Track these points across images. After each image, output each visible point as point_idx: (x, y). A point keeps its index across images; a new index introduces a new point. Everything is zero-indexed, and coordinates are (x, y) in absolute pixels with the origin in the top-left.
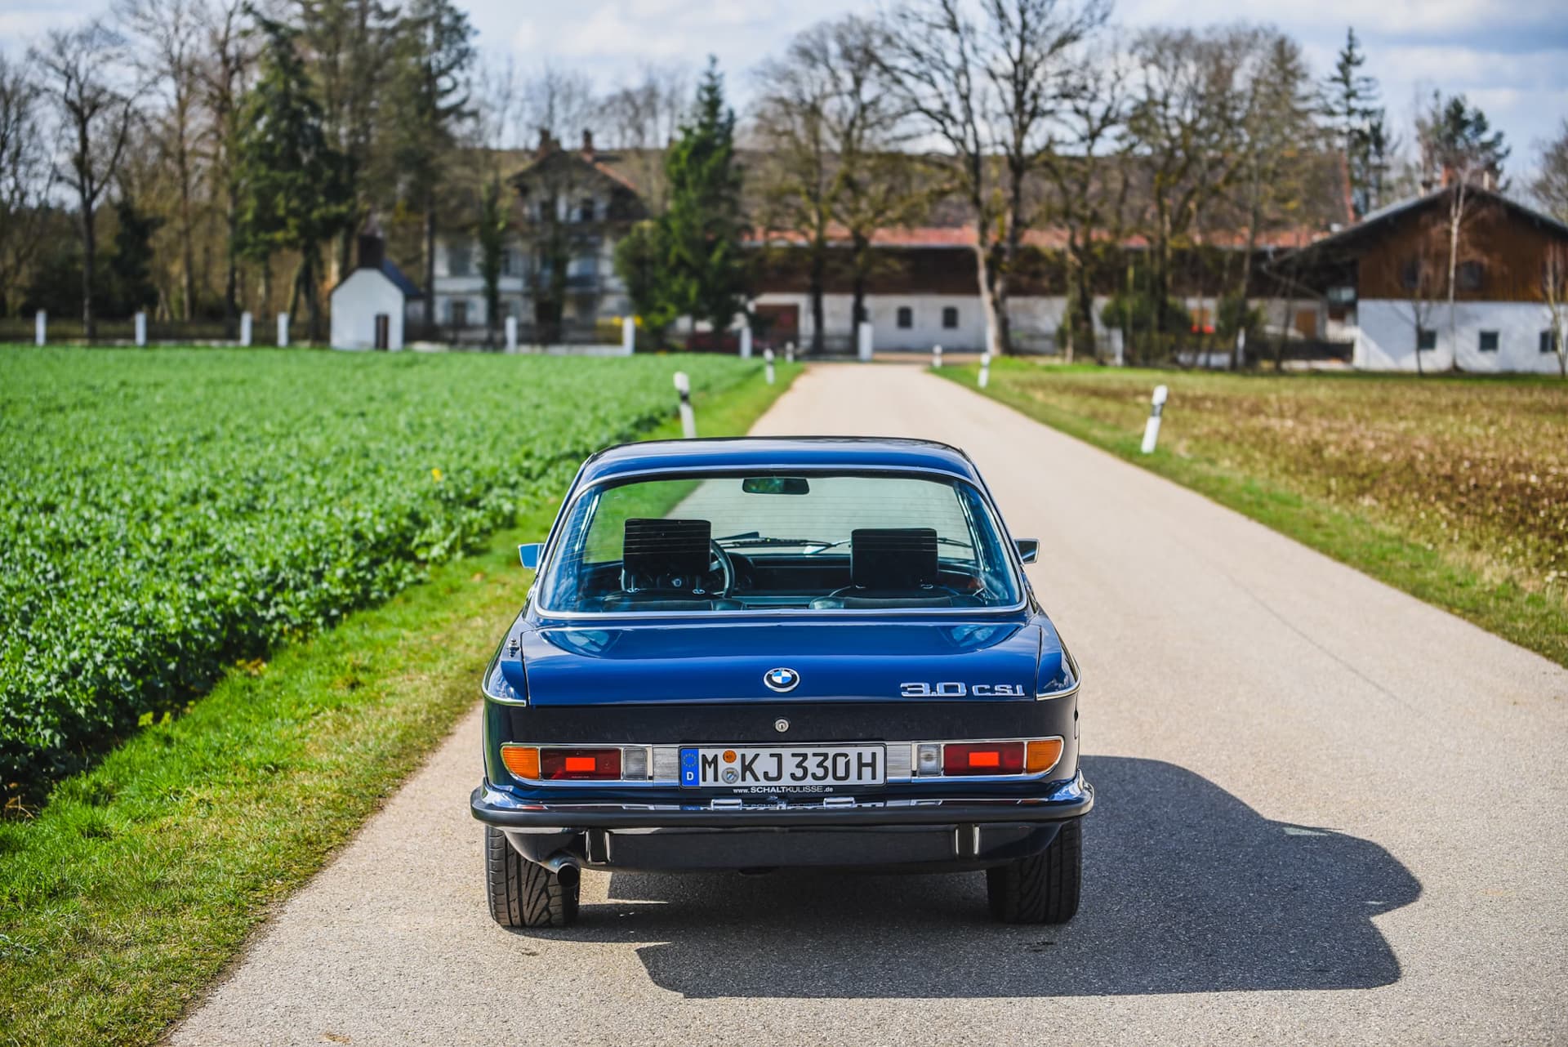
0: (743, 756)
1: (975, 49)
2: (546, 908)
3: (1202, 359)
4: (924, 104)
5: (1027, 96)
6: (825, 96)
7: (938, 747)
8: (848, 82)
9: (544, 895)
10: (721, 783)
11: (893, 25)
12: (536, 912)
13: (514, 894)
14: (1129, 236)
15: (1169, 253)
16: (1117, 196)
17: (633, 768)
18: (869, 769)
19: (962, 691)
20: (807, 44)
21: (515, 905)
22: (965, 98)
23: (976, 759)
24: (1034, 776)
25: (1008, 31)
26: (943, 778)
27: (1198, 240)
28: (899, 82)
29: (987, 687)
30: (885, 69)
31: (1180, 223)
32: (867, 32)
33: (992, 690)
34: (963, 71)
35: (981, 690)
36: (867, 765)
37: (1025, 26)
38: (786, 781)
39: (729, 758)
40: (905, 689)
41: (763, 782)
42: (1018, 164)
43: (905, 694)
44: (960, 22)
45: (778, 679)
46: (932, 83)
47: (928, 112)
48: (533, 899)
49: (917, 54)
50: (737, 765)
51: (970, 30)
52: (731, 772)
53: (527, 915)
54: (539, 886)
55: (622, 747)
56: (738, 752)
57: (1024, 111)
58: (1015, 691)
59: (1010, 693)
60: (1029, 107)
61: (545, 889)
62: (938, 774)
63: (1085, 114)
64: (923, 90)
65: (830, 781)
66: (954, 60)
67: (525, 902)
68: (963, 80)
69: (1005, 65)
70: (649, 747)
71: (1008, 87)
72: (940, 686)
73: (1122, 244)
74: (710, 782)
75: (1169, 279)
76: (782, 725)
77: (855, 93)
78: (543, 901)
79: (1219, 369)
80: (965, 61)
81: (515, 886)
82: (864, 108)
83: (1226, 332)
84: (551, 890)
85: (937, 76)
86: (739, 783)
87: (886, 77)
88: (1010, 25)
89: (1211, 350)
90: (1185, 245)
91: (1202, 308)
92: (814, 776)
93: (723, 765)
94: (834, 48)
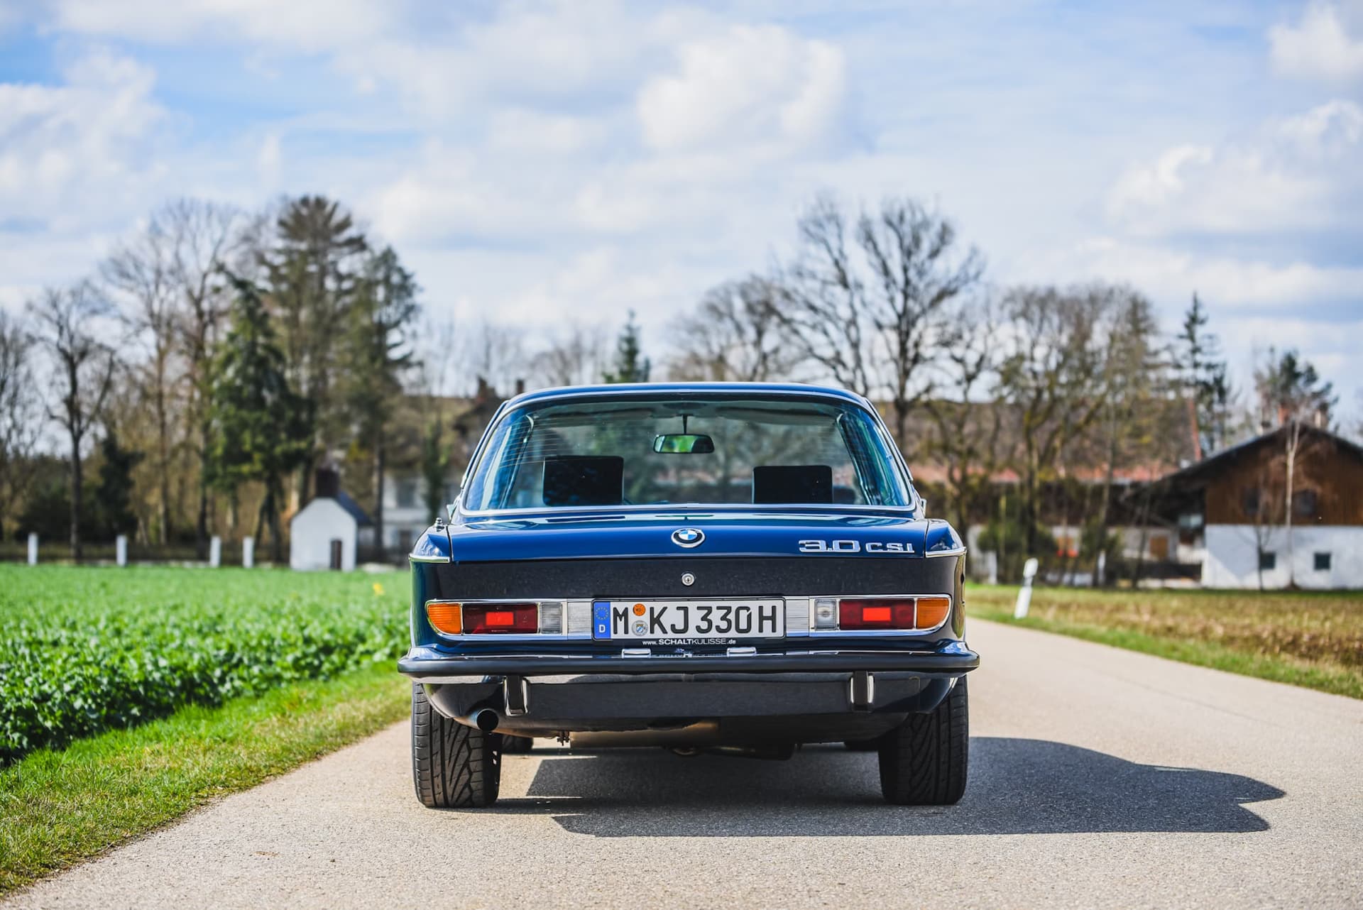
0: (652, 609)
1: (864, 304)
2: (468, 784)
3: (1067, 578)
4: (818, 351)
5: (910, 344)
6: (730, 347)
7: (834, 603)
8: (751, 334)
9: (466, 771)
10: (631, 636)
11: (790, 283)
12: (459, 788)
13: (438, 770)
14: (1001, 471)
15: (1037, 484)
16: (989, 435)
17: (549, 622)
18: (770, 622)
19: (856, 548)
20: (715, 301)
21: (438, 781)
22: (855, 345)
23: (870, 614)
24: (923, 632)
25: (893, 287)
26: (838, 633)
27: (1062, 473)
28: (796, 332)
29: (879, 544)
30: (785, 321)
31: (1047, 457)
32: (767, 288)
33: (884, 547)
34: (853, 322)
35: (873, 547)
36: (767, 618)
37: (907, 282)
38: (692, 634)
39: (639, 611)
40: (803, 545)
41: (671, 635)
42: (902, 407)
43: (802, 550)
44: (850, 279)
45: (684, 537)
46: (825, 333)
47: (822, 359)
48: (455, 775)
49: (813, 308)
50: (646, 618)
51: (859, 286)
52: (640, 625)
53: (449, 791)
54: (461, 761)
55: (538, 601)
56: (647, 605)
57: (907, 360)
58: (905, 548)
59: (900, 550)
60: (911, 354)
61: (466, 764)
62: (833, 628)
63: (960, 361)
64: (817, 340)
65: (733, 633)
66: (845, 313)
67: (448, 778)
68: (853, 331)
69: (890, 317)
70: (563, 601)
71: (893, 337)
72: (836, 544)
73: (996, 478)
74: (621, 635)
75: (1037, 506)
76: (688, 579)
77: (758, 343)
78: (465, 777)
79: (1082, 587)
80: (855, 313)
81: (439, 761)
82: (764, 357)
83: (1088, 555)
84: (473, 765)
85: (830, 327)
86: (648, 635)
87: (785, 329)
88: (894, 282)
89: (1075, 570)
90: (1051, 478)
91: (1067, 535)
92: (718, 629)
93: (633, 618)
94: (739, 304)
